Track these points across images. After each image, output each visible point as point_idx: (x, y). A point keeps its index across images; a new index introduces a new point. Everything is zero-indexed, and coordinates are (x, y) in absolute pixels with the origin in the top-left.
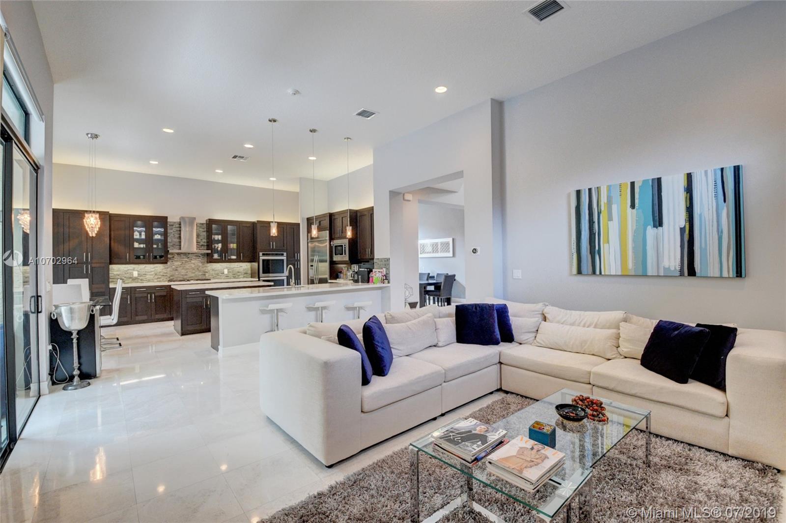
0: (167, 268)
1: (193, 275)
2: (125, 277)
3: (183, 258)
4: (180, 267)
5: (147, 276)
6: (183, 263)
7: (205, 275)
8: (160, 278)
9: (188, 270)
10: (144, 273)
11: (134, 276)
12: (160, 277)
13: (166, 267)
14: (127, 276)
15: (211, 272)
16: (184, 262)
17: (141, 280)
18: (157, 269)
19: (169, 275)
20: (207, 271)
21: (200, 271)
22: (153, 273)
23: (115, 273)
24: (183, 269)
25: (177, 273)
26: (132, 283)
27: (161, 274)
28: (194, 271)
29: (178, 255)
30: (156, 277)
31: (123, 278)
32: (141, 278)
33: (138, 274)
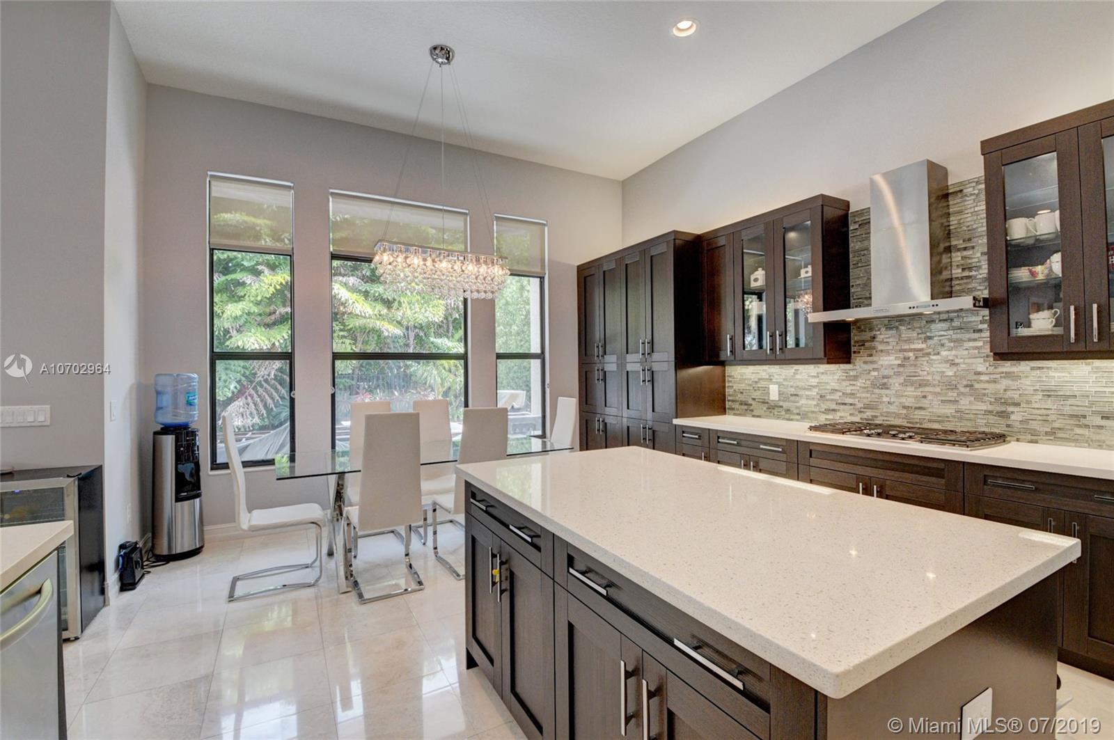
0: (856, 378)
1: (949, 410)
2: (754, 399)
3: (909, 341)
4: (898, 374)
5: (803, 401)
6: (907, 358)
7: (1003, 415)
8: (834, 410)
9: (927, 389)
10: (793, 391)
11: (771, 399)
12: (834, 406)
13: (852, 373)
14: (756, 394)
15: (1038, 401)
16: (911, 354)
17: (788, 411)
18: (825, 378)
19: (860, 405)
20: (1015, 396)
21: (980, 397)
22: (814, 392)
23: (736, 387)
24: (908, 383)
25: (886, 399)
26: (766, 417)
27: (837, 396)
28: (952, 395)
29: (888, 328)
30: (824, 406)
31: (750, 401)
32: (785, 405)
33: (780, 393)
